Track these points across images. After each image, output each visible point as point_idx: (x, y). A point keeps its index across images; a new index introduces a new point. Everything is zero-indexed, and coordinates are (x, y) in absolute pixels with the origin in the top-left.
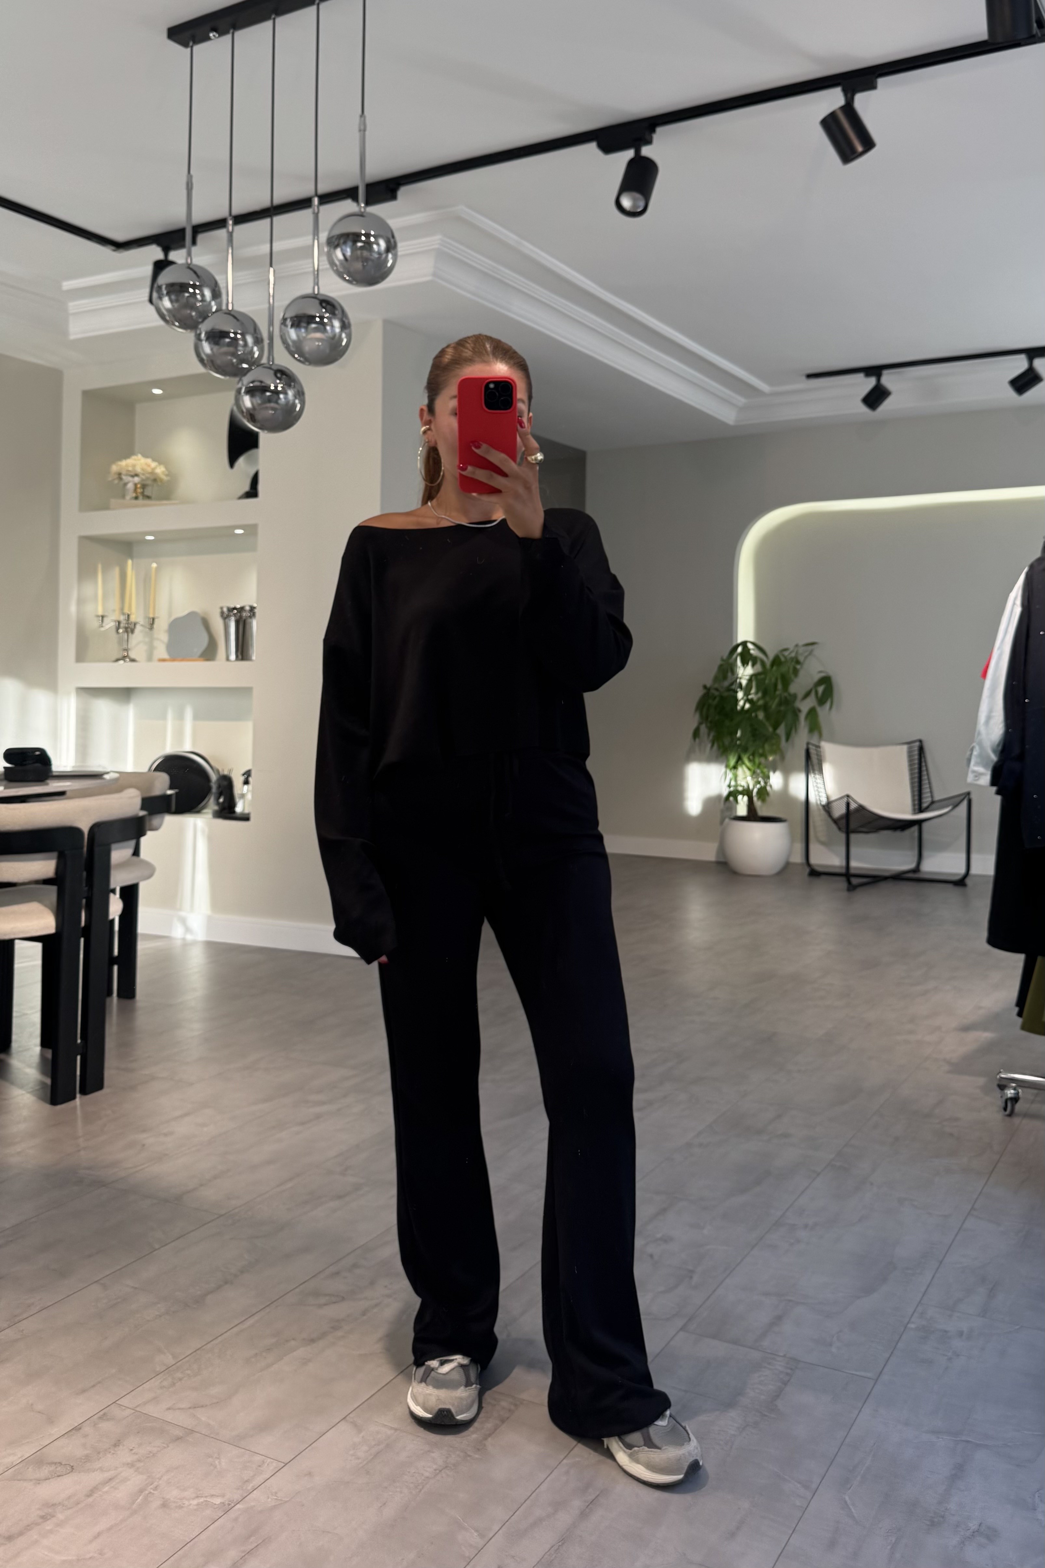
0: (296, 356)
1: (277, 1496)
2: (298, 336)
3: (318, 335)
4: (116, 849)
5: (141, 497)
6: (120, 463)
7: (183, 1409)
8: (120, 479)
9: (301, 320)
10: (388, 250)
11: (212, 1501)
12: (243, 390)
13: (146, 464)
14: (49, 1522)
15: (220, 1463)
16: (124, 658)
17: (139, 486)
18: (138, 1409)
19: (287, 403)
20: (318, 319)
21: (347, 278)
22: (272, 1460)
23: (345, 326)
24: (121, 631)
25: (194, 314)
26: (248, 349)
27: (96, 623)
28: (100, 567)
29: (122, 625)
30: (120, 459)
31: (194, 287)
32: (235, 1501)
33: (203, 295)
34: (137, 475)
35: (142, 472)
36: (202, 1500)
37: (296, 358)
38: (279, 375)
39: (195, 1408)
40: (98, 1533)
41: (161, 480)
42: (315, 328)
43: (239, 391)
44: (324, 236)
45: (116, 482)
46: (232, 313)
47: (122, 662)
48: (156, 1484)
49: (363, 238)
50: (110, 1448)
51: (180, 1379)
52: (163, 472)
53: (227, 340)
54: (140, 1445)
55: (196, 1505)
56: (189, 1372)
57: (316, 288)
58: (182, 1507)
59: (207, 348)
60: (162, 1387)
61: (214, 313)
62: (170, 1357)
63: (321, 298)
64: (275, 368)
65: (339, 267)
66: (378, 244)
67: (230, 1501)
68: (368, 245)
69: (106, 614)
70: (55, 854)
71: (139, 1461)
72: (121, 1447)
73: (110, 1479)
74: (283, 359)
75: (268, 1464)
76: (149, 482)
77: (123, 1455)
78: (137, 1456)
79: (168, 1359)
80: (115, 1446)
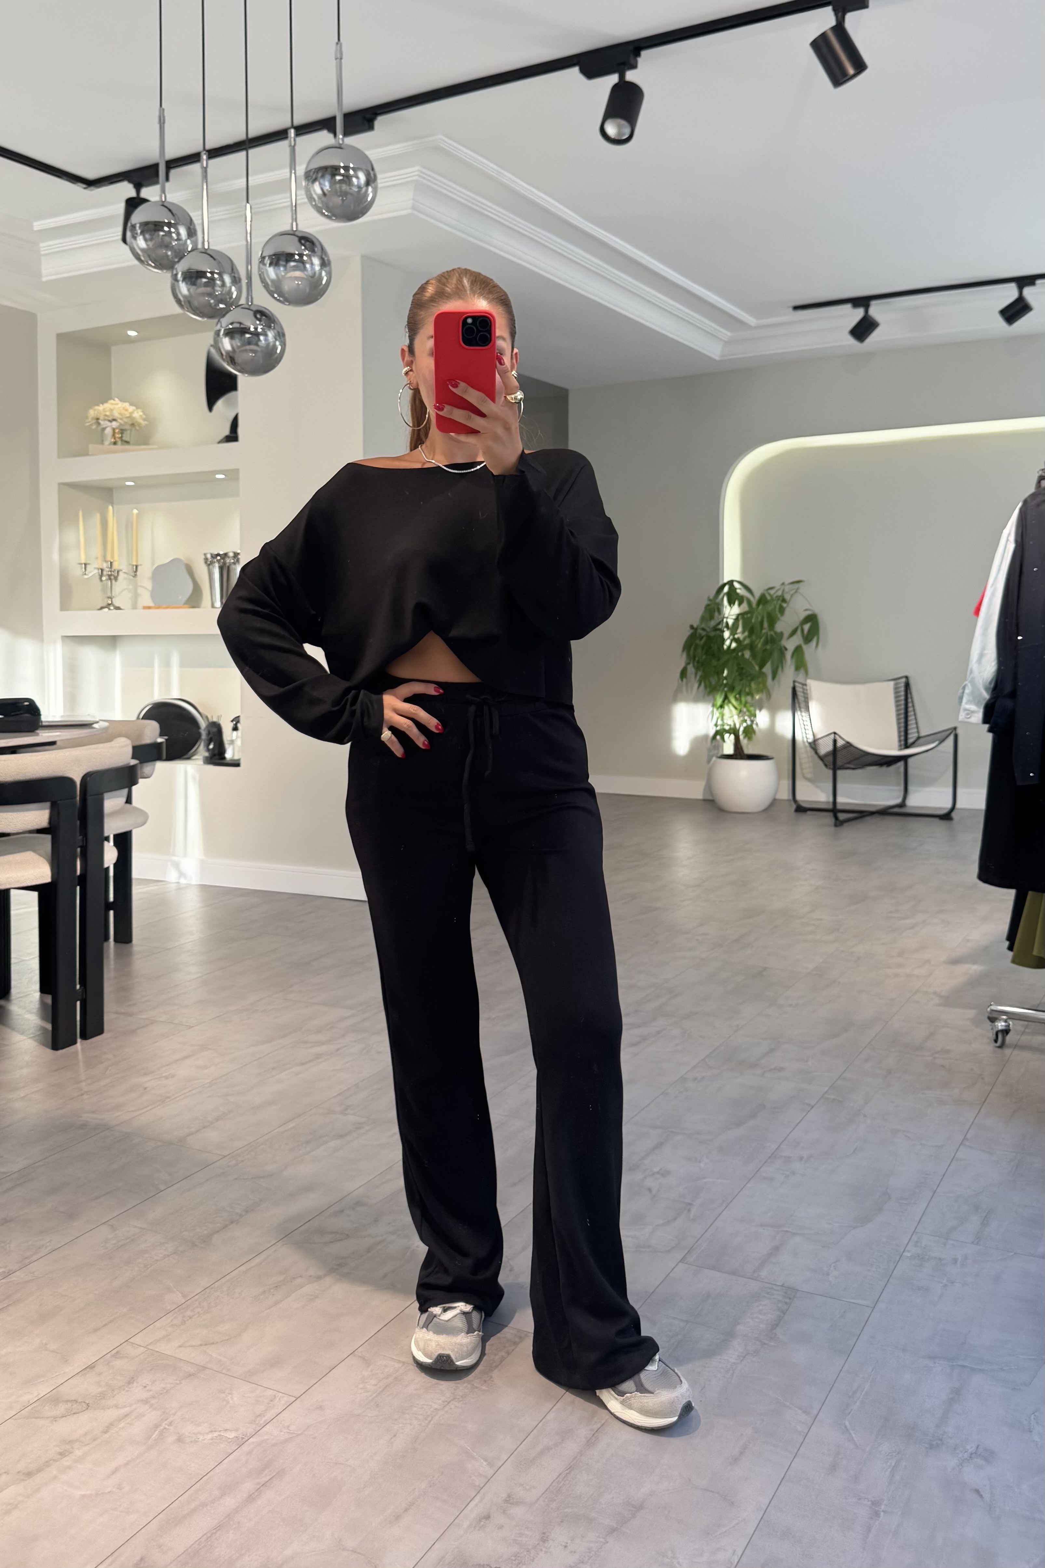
0: (276, 295)
1: (289, 1430)
2: (277, 275)
3: (298, 274)
4: (108, 799)
5: (119, 442)
6: (97, 407)
7: (194, 1346)
8: (99, 424)
9: (280, 259)
10: (368, 183)
11: (226, 1435)
12: (222, 332)
13: (124, 408)
14: (65, 1459)
15: (232, 1398)
16: (108, 606)
17: (117, 431)
18: (150, 1347)
19: (268, 345)
20: (297, 257)
21: (326, 213)
22: (283, 1395)
23: (324, 264)
24: (104, 578)
25: (169, 253)
26: (226, 289)
27: (78, 571)
28: (81, 513)
29: (105, 573)
30: (98, 405)
31: (169, 225)
32: (248, 1434)
33: (178, 234)
34: (114, 420)
35: (120, 417)
36: (216, 1434)
37: (275, 298)
38: (258, 316)
39: (206, 1345)
40: (116, 1468)
41: (139, 425)
42: (294, 266)
43: (217, 333)
44: (301, 169)
45: (94, 427)
46: (208, 252)
47: (106, 610)
48: (171, 1419)
49: (342, 171)
50: (124, 1385)
51: (191, 1318)
52: (141, 416)
53: (204, 280)
54: (153, 1382)
55: (210, 1439)
56: (199, 1310)
57: (294, 224)
58: (197, 1442)
59: (183, 289)
60: (173, 1326)
61: (189, 252)
62: (180, 1295)
63: (300, 235)
64: (254, 309)
65: (317, 203)
66: (357, 178)
67: (243, 1435)
68: (347, 178)
69: (88, 562)
70: (48, 804)
71: (153, 1397)
72: (135, 1384)
73: (126, 1416)
74: (262, 299)
75: (279, 1399)
76: (128, 427)
77: (137, 1392)
78: (151, 1393)
79: (178, 1298)
80: (129, 1383)
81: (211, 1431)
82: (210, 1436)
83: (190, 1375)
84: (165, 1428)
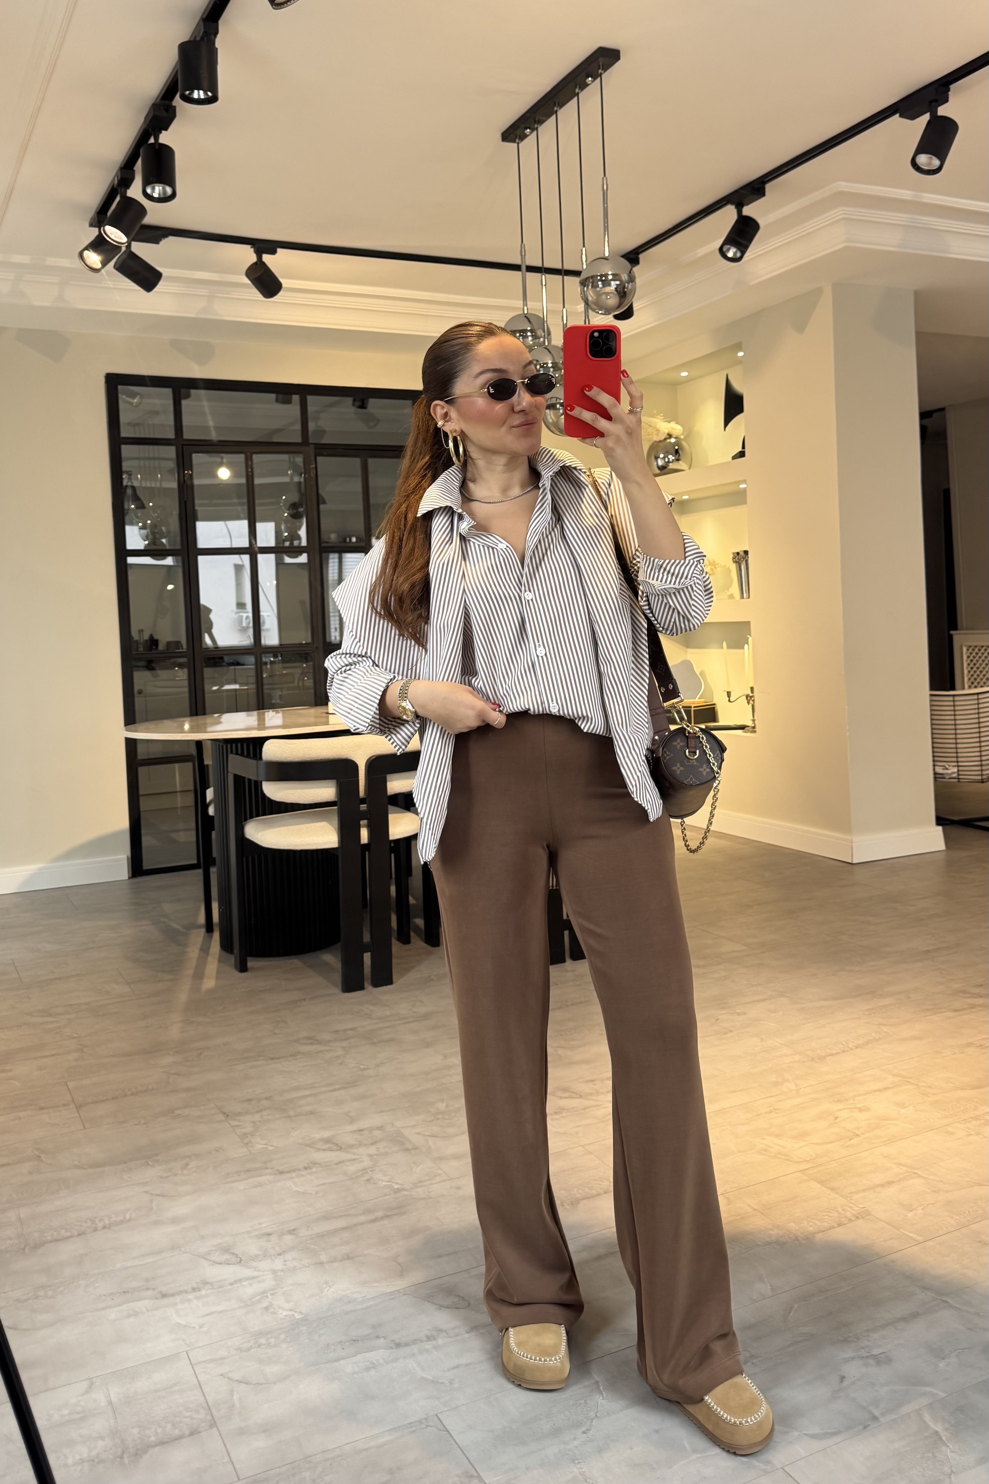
7: (425, 1135)
77: (372, 1150)
78: (375, 1152)
79: (442, 1106)
80: (372, 1144)
81: (389, 1181)
82: (384, 1183)
83: (407, 1150)
84: (367, 1172)
